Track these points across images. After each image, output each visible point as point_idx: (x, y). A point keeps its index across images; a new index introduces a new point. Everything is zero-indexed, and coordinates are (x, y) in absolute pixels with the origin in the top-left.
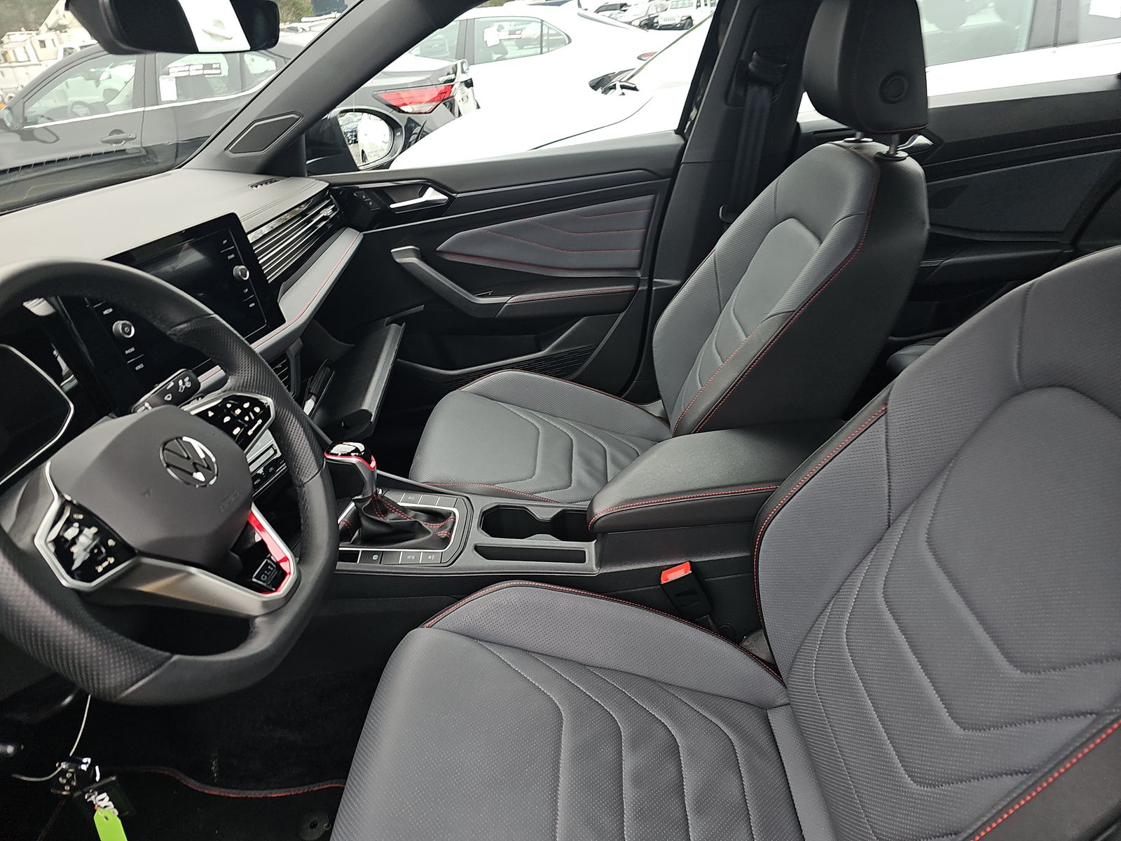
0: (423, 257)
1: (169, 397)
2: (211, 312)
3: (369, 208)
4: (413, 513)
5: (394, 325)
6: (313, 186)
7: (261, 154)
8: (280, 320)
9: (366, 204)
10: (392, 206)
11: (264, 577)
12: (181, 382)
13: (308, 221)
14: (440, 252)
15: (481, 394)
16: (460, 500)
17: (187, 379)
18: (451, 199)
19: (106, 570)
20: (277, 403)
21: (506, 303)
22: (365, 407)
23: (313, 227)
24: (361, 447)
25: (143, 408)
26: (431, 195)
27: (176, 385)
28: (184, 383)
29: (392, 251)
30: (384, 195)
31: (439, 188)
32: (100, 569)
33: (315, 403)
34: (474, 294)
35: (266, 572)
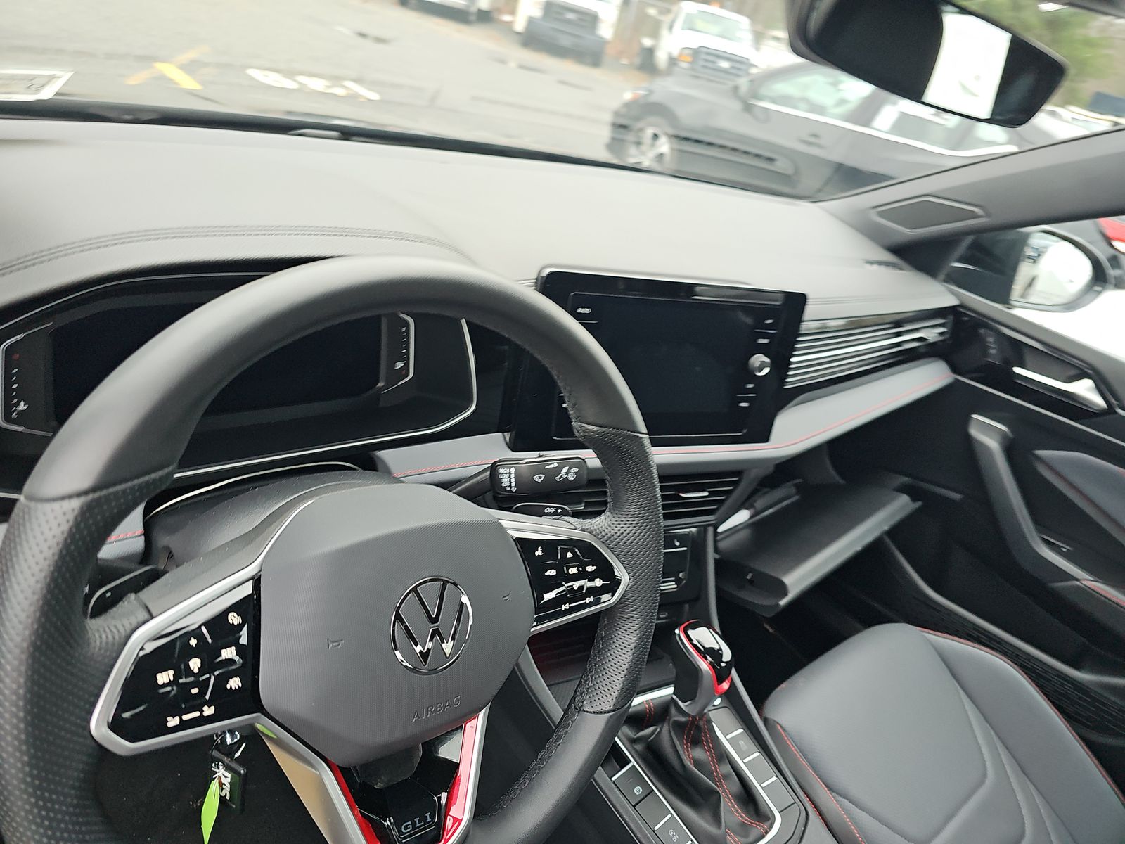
0: (1010, 449)
1: (540, 477)
2: (643, 428)
3: (986, 354)
4: (727, 769)
5: (904, 499)
6: (940, 295)
7: (907, 233)
8: (764, 437)
9: (985, 348)
10: (1017, 370)
11: (406, 828)
12: (565, 469)
13: (898, 335)
14: (1038, 458)
15: (945, 659)
16: (796, 811)
17: (576, 470)
18: (1110, 410)
19: (184, 725)
20: (634, 586)
21: (1077, 580)
22: (788, 580)
23: (898, 345)
24: (727, 655)
25: (507, 471)
26: (1084, 389)
27: (559, 470)
28: (567, 473)
29: (975, 416)
30: (1017, 351)
31: (1103, 385)
32: (173, 722)
33: (751, 517)
34: (1039, 531)
35: (417, 820)
